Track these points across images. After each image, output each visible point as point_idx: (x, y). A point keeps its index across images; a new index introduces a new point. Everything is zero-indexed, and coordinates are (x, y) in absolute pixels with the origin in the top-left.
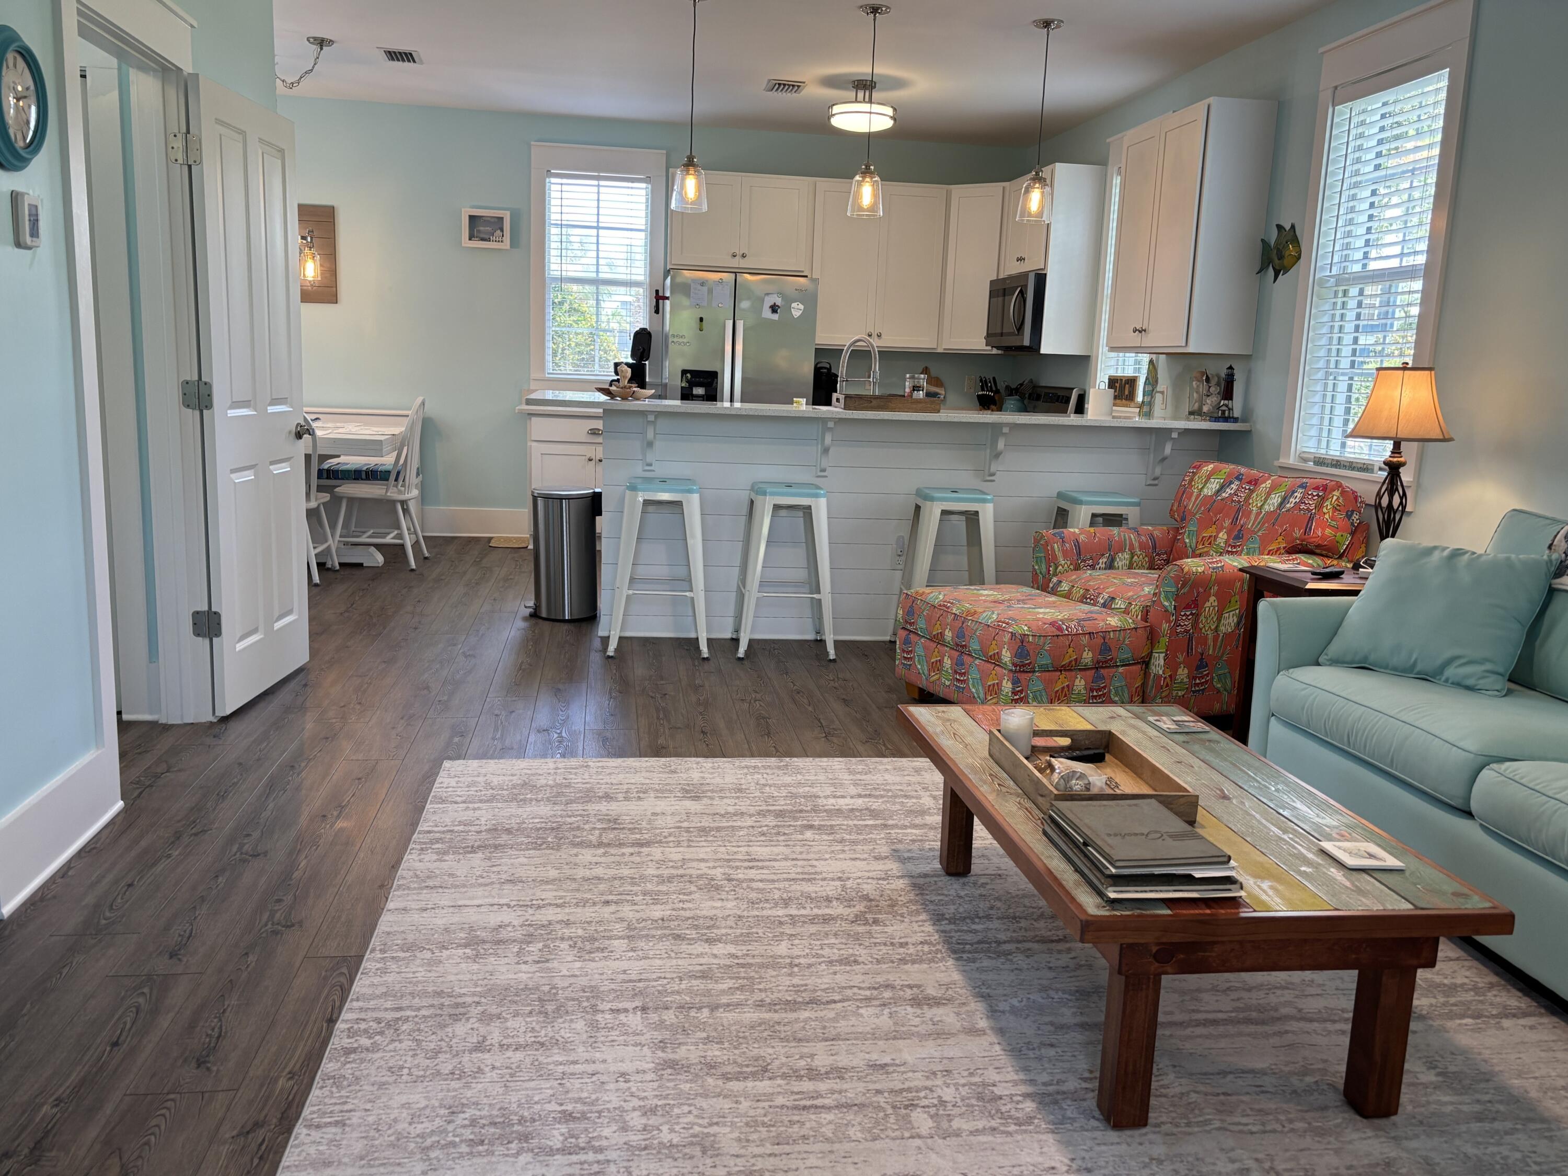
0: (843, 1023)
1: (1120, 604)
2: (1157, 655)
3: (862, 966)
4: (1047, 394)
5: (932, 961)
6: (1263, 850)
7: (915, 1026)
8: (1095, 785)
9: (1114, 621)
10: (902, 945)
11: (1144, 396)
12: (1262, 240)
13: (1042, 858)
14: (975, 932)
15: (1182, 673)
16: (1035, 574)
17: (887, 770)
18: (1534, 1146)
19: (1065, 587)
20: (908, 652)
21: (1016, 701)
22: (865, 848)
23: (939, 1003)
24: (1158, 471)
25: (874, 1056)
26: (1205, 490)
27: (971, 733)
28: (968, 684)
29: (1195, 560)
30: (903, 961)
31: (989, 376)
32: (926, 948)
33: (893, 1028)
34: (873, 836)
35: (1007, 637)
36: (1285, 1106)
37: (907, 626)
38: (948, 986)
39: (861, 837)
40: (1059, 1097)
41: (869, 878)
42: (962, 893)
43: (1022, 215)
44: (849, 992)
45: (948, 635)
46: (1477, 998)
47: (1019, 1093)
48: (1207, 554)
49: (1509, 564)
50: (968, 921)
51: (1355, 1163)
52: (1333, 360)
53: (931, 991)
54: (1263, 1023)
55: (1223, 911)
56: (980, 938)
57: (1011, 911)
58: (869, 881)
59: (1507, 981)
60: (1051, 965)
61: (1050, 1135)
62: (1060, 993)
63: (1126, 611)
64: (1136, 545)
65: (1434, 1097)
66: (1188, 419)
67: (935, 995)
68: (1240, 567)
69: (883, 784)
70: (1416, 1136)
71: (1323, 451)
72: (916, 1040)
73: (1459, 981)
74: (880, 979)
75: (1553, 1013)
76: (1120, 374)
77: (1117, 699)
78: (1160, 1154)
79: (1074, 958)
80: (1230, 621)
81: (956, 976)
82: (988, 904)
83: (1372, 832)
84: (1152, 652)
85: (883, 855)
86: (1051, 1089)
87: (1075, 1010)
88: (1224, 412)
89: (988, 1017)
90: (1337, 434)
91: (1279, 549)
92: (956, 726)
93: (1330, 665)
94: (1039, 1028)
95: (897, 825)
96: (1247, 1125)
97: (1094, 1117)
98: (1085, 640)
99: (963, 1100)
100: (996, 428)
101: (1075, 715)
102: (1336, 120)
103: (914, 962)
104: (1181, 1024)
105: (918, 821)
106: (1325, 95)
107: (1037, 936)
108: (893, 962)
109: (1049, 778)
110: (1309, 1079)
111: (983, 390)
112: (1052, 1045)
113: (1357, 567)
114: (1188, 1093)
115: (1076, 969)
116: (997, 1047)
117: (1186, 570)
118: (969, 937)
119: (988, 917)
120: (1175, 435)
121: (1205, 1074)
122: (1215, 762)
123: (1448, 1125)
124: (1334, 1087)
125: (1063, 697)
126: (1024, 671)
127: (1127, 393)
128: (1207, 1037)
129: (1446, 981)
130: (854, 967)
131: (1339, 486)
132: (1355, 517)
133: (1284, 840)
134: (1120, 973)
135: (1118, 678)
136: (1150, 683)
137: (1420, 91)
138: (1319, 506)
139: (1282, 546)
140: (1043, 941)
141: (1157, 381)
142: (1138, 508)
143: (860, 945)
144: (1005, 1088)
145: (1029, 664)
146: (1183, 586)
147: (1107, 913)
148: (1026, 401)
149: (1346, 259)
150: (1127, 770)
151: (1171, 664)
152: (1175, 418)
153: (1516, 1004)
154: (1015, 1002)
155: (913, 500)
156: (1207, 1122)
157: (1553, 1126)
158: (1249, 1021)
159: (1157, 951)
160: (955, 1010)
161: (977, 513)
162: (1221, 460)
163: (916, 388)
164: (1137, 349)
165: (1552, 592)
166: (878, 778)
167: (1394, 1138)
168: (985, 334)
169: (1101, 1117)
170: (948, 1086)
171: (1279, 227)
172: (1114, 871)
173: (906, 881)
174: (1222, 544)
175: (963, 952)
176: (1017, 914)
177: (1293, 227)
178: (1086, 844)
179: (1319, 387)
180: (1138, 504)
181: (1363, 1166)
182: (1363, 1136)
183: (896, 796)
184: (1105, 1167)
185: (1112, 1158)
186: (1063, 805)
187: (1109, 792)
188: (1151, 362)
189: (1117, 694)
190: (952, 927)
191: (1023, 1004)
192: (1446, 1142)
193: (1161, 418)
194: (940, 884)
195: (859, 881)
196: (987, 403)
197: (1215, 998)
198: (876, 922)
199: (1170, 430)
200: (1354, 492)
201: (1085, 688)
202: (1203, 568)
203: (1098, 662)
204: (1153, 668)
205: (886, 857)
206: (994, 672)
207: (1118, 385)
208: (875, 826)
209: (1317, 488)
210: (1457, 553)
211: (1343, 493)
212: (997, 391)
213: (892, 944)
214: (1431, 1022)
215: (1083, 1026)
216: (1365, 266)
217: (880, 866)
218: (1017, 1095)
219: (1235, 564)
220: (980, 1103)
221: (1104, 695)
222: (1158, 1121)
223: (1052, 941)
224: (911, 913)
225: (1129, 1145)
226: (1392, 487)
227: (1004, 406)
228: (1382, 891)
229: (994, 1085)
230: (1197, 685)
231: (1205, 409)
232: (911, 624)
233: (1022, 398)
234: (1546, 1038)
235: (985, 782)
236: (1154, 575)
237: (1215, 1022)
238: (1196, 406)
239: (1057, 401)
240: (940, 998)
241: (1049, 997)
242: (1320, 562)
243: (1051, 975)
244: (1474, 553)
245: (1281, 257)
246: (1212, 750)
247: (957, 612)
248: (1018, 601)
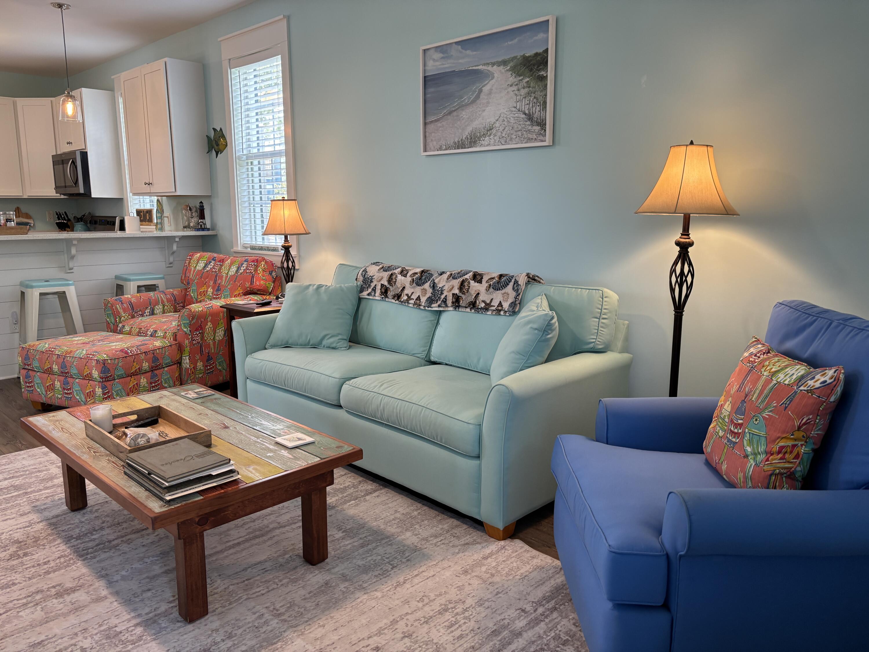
0: (8, 626)
1: (160, 333)
2: (184, 358)
3: (18, 585)
4: (100, 221)
5: (68, 566)
6: (248, 451)
7: (60, 610)
8: (152, 439)
9: (158, 343)
10: (45, 563)
11: (157, 219)
12: (207, 136)
13: (125, 488)
14: (94, 540)
15: (200, 365)
16: (108, 324)
17: (24, 458)
18: (385, 550)
19: (127, 328)
20: (29, 383)
21: (106, 398)
22: (12, 511)
23: (75, 590)
24: (171, 259)
25: (33, 639)
26: (198, 267)
27: (73, 426)
28: (73, 395)
29: (197, 305)
30: (48, 573)
31: (62, 211)
32: (62, 560)
33: (45, 617)
34: (18, 502)
35: (94, 363)
36: (277, 574)
37: (26, 366)
38: (79, 578)
39: (10, 505)
40: (156, 618)
41: (17, 529)
42: (83, 520)
43: (63, 117)
44: (11, 605)
45: (55, 368)
46: (355, 490)
47: (132, 625)
48: (204, 300)
49: (341, 289)
50: (89, 535)
51: (312, 589)
52: (251, 197)
53: (69, 585)
54: (263, 535)
55: (230, 489)
56: (97, 542)
57: (116, 520)
58: (18, 530)
59: (366, 478)
60: (143, 544)
61: (153, 642)
62: (151, 558)
63: (164, 337)
64: (165, 300)
65: (343, 544)
66: (184, 231)
67: (71, 586)
68: (221, 305)
69: (22, 468)
70: (337, 565)
71: (254, 243)
72: (62, 618)
73: (347, 485)
74: (32, 589)
75: (385, 487)
76: (142, 208)
77: (166, 385)
78: (217, 626)
79: (157, 535)
80: (220, 334)
81: (84, 570)
82: (100, 521)
83: (299, 427)
84: (182, 357)
85: (26, 511)
86: (151, 615)
87: (161, 565)
88: (201, 226)
89: (107, 588)
90: (260, 233)
91: (239, 294)
92: (62, 423)
93: (271, 348)
94: (140, 583)
95: (34, 490)
96: (260, 591)
97: (178, 621)
98: (142, 357)
99: (96, 643)
100: (69, 242)
101: (139, 400)
102: (233, 76)
103: (54, 571)
104: (221, 551)
105: (50, 484)
106: (225, 63)
107: (133, 530)
108: (40, 576)
109: (124, 441)
110: (287, 556)
111: (59, 219)
112: (149, 590)
113: (277, 298)
114: (228, 587)
115: (159, 541)
116: (115, 604)
117: (193, 310)
118: (90, 544)
119: (102, 529)
120: (177, 240)
121: (237, 573)
122: (220, 409)
123: (350, 555)
124: (299, 556)
125: (135, 391)
126: (108, 381)
127: (148, 218)
128: (235, 553)
129: (342, 487)
130: (13, 588)
131: (264, 259)
132: (274, 274)
133: (258, 442)
134: (179, 539)
135: (165, 374)
136: (184, 373)
137: (269, 66)
138: (256, 270)
139: (241, 292)
140: (138, 531)
141: (163, 211)
142: (163, 280)
143: (16, 572)
144: (123, 625)
145: (111, 376)
146: (193, 319)
147: (166, 509)
148: (89, 225)
149: (249, 146)
150: (172, 425)
151: (193, 361)
152: (177, 230)
153: (371, 487)
154: (123, 573)
155: (18, 290)
156: (240, 598)
157: (391, 539)
158: (256, 537)
159: (199, 520)
160: (86, 591)
161: (64, 292)
162: (203, 251)
163: (7, 220)
164: (150, 194)
165: (360, 299)
166: (18, 465)
167: (328, 570)
168: (54, 187)
169: (182, 619)
170: (86, 638)
171: (214, 130)
172: (167, 484)
173: (44, 523)
174: (211, 295)
175: (87, 554)
176: (120, 521)
177: (221, 129)
178: (149, 474)
179: (247, 211)
180: (163, 278)
181: (316, 590)
182: (315, 574)
183: (32, 473)
184: (187, 647)
185: (190, 640)
186: (133, 455)
187: (162, 439)
188: (158, 200)
189: (166, 383)
190: (79, 541)
191: (129, 572)
192: (350, 563)
193: (169, 230)
194: (68, 518)
195: (11, 532)
196: (63, 226)
197: (238, 531)
198: (25, 555)
199: (174, 237)
200: (271, 262)
201: (147, 383)
202: (202, 308)
203: (152, 367)
204: (184, 365)
205: (29, 512)
206: (89, 385)
207: (142, 214)
208: (18, 496)
209: (253, 261)
210: (320, 287)
211: (266, 262)
212: (69, 220)
213: (38, 565)
214: (337, 508)
215: (166, 572)
216: (258, 150)
217: (25, 519)
218: (130, 627)
219: (218, 304)
220: (109, 641)
221: (159, 384)
222: (214, 609)
223: (143, 530)
224: (50, 542)
225: (199, 628)
226: (287, 258)
227: (75, 229)
228: (306, 455)
229: (116, 627)
230: (208, 369)
231: (192, 225)
232: (28, 365)
233: (86, 223)
234: (384, 499)
235: (84, 453)
236: (177, 315)
237: (239, 544)
238: (187, 223)
239: (108, 224)
240: (75, 587)
241: (144, 562)
242: (261, 298)
243: (143, 549)
244: (327, 286)
245: (218, 145)
246: (217, 404)
247: (59, 353)
248: (99, 341)
